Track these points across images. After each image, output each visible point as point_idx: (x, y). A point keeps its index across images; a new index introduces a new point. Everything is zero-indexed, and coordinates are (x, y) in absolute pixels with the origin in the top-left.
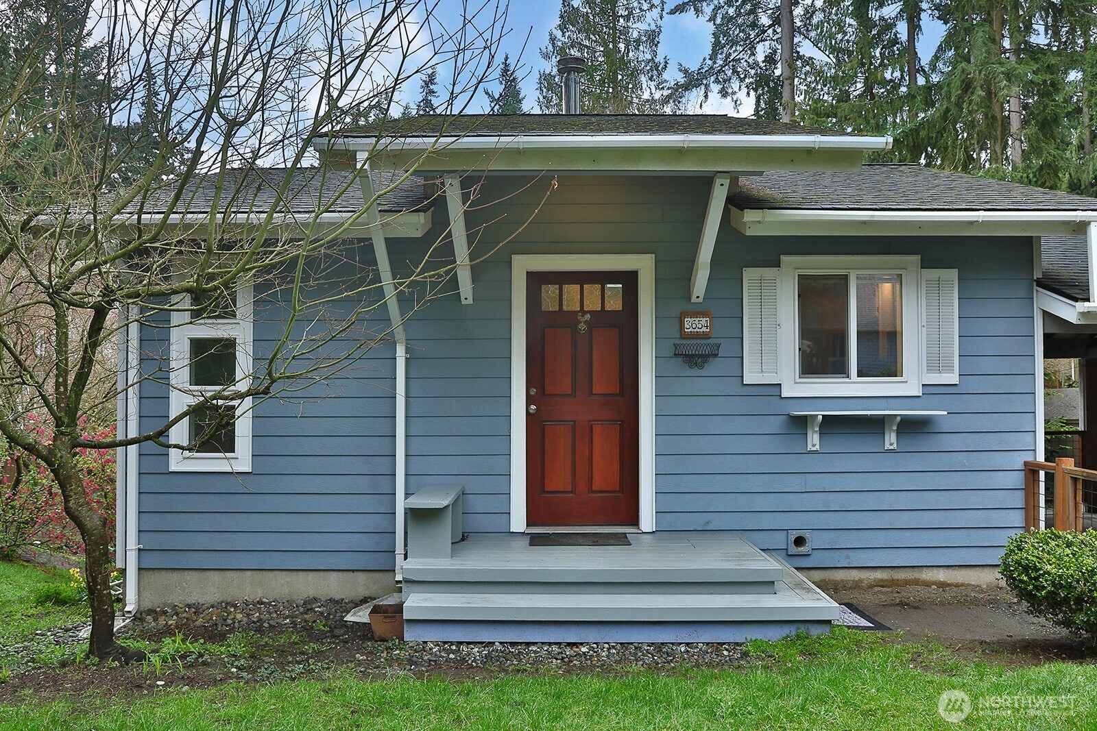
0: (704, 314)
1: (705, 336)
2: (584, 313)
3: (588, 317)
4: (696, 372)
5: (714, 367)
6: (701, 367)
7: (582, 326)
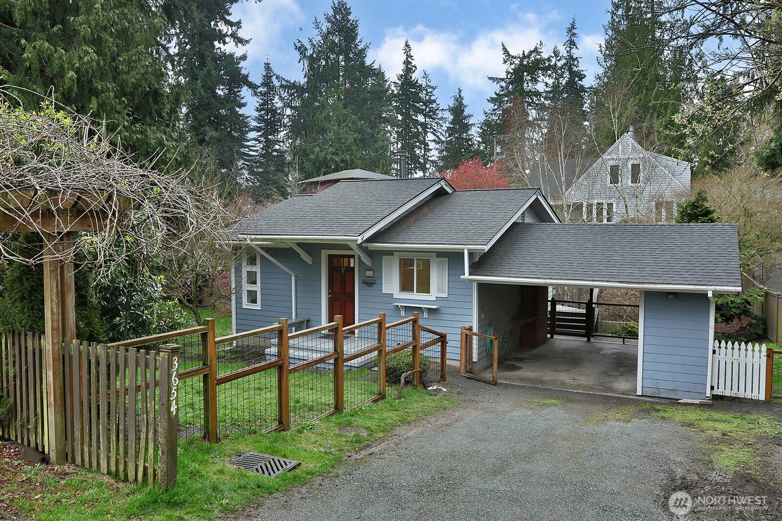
0: (372, 270)
1: (371, 277)
2: (343, 267)
3: (344, 268)
4: (370, 288)
5: (375, 287)
6: (371, 287)
7: (343, 271)
